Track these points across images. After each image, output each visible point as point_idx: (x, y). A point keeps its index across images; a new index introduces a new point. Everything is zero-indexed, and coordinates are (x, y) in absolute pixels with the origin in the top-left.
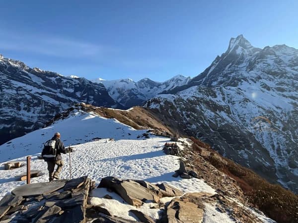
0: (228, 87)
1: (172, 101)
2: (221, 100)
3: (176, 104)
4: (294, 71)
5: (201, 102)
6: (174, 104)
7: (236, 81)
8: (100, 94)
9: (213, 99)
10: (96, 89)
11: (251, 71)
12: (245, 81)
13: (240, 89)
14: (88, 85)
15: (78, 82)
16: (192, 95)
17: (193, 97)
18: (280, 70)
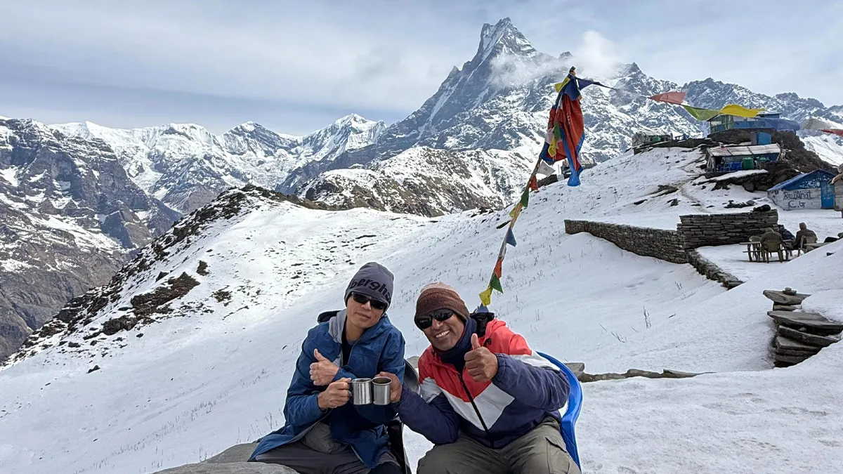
0: (494, 151)
1: (370, 186)
2: (482, 183)
3: (380, 193)
4: (622, 115)
5: (437, 189)
6: (376, 195)
7: (505, 136)
8: (96, 173)
9: (465, 182)
10: (83, 159)
11: (539, 113)
12: (527, 135)
13: (517, 155)
14: (50, 143)
15: (10, 133)
16: (414, 171)
17: (417, 175)
18: (597, 112)
